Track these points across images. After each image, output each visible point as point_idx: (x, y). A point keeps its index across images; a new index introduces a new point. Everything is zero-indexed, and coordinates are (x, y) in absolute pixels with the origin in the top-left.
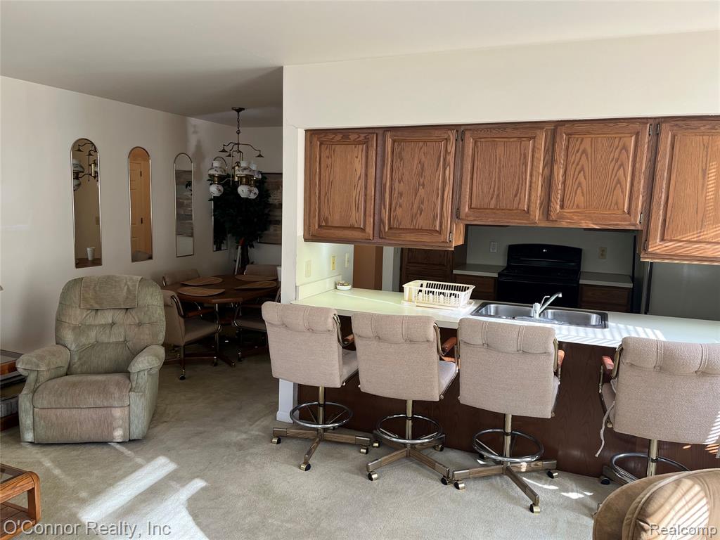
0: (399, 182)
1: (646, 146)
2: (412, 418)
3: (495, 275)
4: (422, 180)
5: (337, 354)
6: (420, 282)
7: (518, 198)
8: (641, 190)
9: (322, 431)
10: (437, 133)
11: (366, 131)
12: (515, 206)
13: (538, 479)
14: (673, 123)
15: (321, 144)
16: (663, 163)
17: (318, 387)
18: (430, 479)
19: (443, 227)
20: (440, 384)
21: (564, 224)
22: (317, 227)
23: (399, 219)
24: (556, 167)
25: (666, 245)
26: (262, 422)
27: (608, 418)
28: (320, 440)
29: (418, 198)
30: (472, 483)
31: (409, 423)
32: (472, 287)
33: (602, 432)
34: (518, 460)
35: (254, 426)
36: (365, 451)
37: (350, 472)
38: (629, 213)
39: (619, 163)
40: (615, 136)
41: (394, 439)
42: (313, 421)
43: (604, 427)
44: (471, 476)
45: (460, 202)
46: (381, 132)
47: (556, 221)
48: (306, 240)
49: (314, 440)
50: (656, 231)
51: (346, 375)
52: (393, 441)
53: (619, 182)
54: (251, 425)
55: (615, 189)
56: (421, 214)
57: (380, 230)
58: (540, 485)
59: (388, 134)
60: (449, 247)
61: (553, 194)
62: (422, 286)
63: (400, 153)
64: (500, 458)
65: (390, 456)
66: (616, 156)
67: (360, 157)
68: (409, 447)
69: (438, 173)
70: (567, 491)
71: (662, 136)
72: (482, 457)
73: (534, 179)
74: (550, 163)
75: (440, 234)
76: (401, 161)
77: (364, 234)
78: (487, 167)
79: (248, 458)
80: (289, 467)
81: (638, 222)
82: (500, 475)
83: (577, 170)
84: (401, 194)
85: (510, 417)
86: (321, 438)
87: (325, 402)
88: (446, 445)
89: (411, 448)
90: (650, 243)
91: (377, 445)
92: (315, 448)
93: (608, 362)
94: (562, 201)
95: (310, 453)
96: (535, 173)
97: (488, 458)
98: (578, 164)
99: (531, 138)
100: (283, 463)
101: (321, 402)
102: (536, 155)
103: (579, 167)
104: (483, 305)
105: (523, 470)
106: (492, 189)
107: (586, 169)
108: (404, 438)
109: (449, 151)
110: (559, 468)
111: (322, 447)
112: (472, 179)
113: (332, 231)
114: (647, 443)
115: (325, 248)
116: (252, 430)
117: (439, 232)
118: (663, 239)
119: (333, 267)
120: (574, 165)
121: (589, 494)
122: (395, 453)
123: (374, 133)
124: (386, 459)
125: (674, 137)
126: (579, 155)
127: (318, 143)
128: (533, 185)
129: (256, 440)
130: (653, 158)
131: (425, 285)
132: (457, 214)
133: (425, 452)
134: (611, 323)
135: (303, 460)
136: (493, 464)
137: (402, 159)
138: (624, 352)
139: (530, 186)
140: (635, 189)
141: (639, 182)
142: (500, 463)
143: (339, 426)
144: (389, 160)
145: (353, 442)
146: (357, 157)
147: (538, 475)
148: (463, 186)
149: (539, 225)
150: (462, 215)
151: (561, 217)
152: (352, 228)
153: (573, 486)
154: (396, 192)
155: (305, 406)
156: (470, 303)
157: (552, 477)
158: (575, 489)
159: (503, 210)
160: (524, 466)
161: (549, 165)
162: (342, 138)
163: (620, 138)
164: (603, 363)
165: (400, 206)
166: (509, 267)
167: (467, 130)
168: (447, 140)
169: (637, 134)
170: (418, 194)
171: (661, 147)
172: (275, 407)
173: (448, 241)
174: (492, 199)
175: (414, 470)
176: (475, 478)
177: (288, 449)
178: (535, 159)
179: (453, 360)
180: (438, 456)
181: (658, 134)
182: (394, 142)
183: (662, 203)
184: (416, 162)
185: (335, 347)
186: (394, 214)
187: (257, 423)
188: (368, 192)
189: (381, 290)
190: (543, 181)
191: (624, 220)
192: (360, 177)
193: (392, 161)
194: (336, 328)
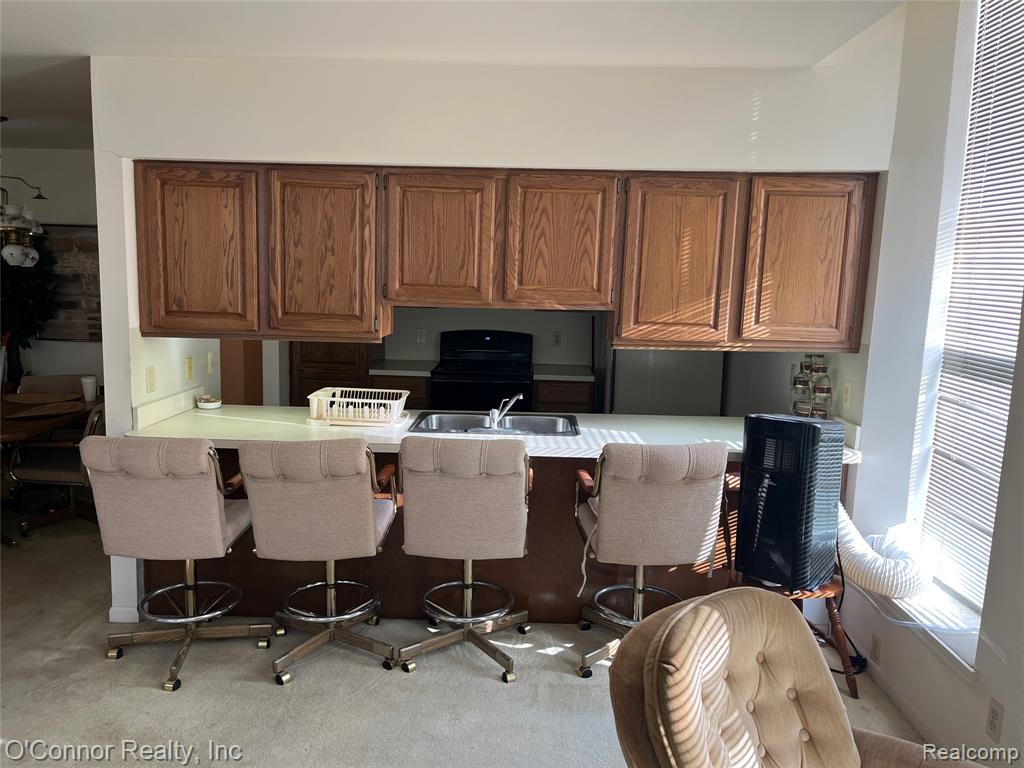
0: (296, 245)
1: (615, 206)
2: (336, 585)
3: (427, 374)
4: (330, 244)
5: (217, 506)
6: (331, 390)
7: (464, 272)
8: (611, 261)
9: (193, 627)
10: (349, 176)
11: (239, 167)
12: (462, 281)
13: (507, 639)
14: (643, 179)
15: (163, 184)
16: (634, 228)
17: (185, 561)
18: (369, 665)
19: (365, 310)
20: (376, 531)
21: (524, 306)
22: (163, 313)
23: (299, 301)
24: (511, 230)
25: (641, 328)
26: (84, 628)
27: (590, 546)
28: (191, 641)
29: (325, 270)
30: (425, 660)
31: (332, 593)
32: (406, 394)
33: (583, 565)
34: (483, 619)
35: (70, 637)
36: (265, 644)
37: (247, 678)
38: (599, 290)
39: (586, 226)
40: (579, 191)
41: (311, 619)
42: (177, 614)
43: (585, 558)
44: (423, 651)
45: (386, 276)
46: (261, 170)
47: (513, 301)
48: (144, 334)
49: (183, 641)
50: (629, 311)
51: (232, 537)
52: (309, 622)
53: (586, 251)
54: (65, 636)
55: (581, 260)
56: (331, 292)
57: (269, 318)
58: (511, 646)
59: (275, 174)
60: (375, 339)
61: (508, 265)
62: (334, 395)
63: (295, 203)
64: (460, 620)
65: (305, 644)
66: (582, 218)
67: (230, 206)
68: (332, 627)
69: (353, 235)
70: (544, 647)
71: (632, 194)
72: (433, 624)
73: (484, 245)
74: (504, 224)
75: (361, 320)
76: (296, 215)
77: (244, 323)
78: (422, 228)
79: (70, 688)
80: (144, 689)
81: (609, 302)
82: (459, 643)
83: (537, 236)
84: (299, 263)
85: (470, 562)
86: (193, 636)
87: (196, 581)
88: (382, 615)
89: (336, 627)
90: (624, 326)
91: (282, 632)
92: (185, 653)
93: (585, 476)
94: (521, 275)
95: (178, 662)
96: (484, 237)
97: (442, 621)
98: (537, 227)
99: (477, 190)
100: (133, 687)
101: (190, 581)
102: (486, 213)
103: (539, 230)
104: (422, 417)
105: (489, 630)
106: (430, 259)
107: (547, 233)
108: (325, 616)
109: (367, 202)
110: (531, 620)
111: (196, 650)
112: (402, 243)
113: (188, 319)
114: (632, 571)
115: (175, 346)
116: (69, 644)
117: (360, 318)
118: (637, 322)
119: (190, 374)
120: (533, 228)
121: (568, 645)
122: (314, 639)
123: (251, 171)
124: (301, 650)
125: (644, 196)
126: (538, 215)
127: (159, 182)
128: (484, 254)
129: (79, 659)
130: (622, 222)
131: (338, 394)
132: (383, 292)
133: (355, 630)
134: (581, 428)
135: (169, 673)
136: (449, 629)
137: (297, 211)
138: (606, 463)
139: (480, 255)
140: (605, 259)
141: (609, 253)
142: (462, 626)
143: (223, 615)
144: (279, 212)
145: (246, 634)
146: (226, 207)
147: (506, 633)
148: (391, 253)
149: (493, 307)
150: (392, 295)
151: (520, 296)
152: (224, 314)
153: (551, 639)
154: (292, 260)
155: (162, 593)
156: (405, 416)
157: (524, 632)
158: (552, 642)
159: (445, 286)
160: (489, 626)
161: (502, 228)
162: (199, 176)
163: (586, 195)
164: (578, 479)
165: (299, 280)
166: (442, 363)
167: (392, 174)
168: (364, 187)
169: (604, 192)
170: (326, 264)
171: (631, 209)
172: (106, 601)
173: (373, 330)
174: (430, 271)
175: (343, 659)
176: (428, 653)
177: (135, 663)
178: (484, 219)
179: (389, 496)
180: (373, 632)
181: (626, 192)
182: (284, 186)
183: (635, 277)
184: (320, 216)
185: (213, 497)
186: (291, 292)
187: (77, 630)
188: (248, 260)
189: (262, 405)
190: (496, 248)
191: (594, 299)
192: (232, 238)
193: (283, 215)
194: (213, 468)
